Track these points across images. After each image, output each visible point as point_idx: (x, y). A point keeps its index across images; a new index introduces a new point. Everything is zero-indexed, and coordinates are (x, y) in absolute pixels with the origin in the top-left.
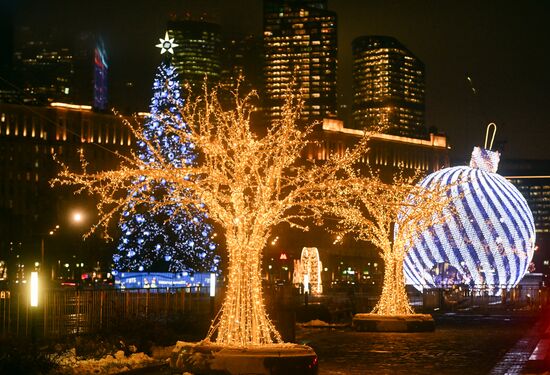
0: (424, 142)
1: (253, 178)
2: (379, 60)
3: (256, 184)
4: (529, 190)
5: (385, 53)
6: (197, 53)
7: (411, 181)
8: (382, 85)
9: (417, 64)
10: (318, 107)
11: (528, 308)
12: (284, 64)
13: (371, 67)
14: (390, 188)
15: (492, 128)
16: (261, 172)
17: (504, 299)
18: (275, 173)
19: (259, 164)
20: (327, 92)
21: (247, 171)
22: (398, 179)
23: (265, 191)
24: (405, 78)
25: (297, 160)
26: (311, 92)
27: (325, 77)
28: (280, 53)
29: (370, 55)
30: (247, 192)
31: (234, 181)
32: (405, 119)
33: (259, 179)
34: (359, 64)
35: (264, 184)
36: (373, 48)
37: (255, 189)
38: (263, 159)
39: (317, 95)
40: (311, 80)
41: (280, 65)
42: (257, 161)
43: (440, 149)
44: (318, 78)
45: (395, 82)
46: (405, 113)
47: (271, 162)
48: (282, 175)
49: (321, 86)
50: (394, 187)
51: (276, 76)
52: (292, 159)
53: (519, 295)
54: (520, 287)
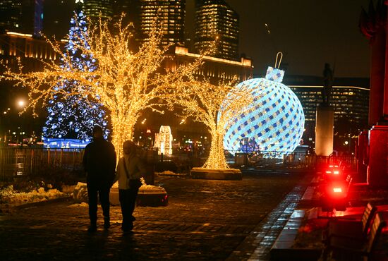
0: (238, 63)
1: (129, 79)
2: (211, 12)
3: (131, 83)
4: (301, 95)
5: (215, 8)
6: (99, 4)
7: (230, 84)
8: (212, 27)
9: (235, 15)
10: (173, 40)
11: (299, 167)
12: (152, 12)
13: (206, 16)
14: (217, 88)
15: (280, 55)
16: (135, 75)
17: (285, 160)
18: (143, 77)
19: (134, 70)
20: (178, 30)
21: (126, 74)
22: (222, 83)
23: (137, 87)
24: (227, 23)
25: (158, 68)
26: (169, 30)
27: (177, 21)
28: (150, 5)
29: (206, 9)
30: (125, 88)
31: (117, 81)
32: (226, 48)
33: (133, 80)
34: (198, 14)
35: (136, 83)
36: (208, 4)
37: (130, 86)
38: (136, 67)
39: (172, 32)
40: (169, 23)
41: (150, 13)
42: (132, 68)
43: (247, 67)
44: (173, 21)
45: (221, 26)
46: (226, 45)
47: (141, 69)
48: (148, 77)
49: (175, 27)
50: (219, 87)
51: (147, 20)
52: (155, 68)
53: (293, 159)
54: (294, 154)
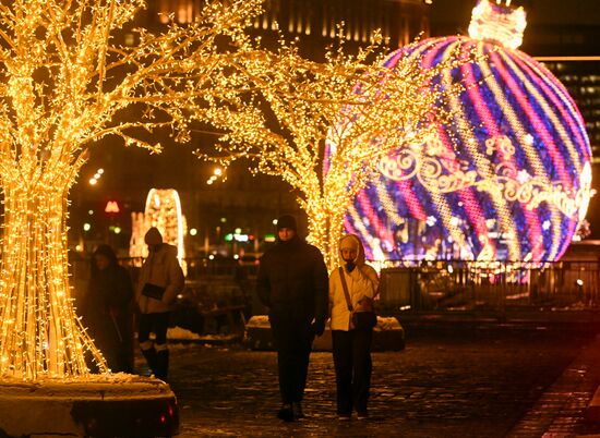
1: (51, 49)
3: (57, 59)
4: (579, 84)
7: (362, 56)
11: (580, 306)
14: (323, 70)
16: (68, 36)
17: (534, 287)
18: (95, 40)
19: (65, 20)
21: (41, 33)
22: (335, 55)
23: (75, 70)
25: (140, 13)
30: (40, 75)
31: (13, 54)
33: (63, 51)
35: (73, 60)
37: (56, 70)
38: (72, 11)
42: (59, 14)
47: (88, 18)
48: (110, 42)
50: (330, 67)
52: (129, 13)
53: (560, 283)
54: (564, 267)
